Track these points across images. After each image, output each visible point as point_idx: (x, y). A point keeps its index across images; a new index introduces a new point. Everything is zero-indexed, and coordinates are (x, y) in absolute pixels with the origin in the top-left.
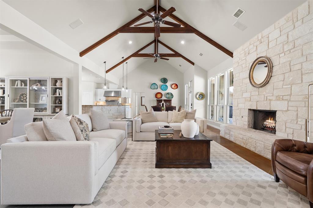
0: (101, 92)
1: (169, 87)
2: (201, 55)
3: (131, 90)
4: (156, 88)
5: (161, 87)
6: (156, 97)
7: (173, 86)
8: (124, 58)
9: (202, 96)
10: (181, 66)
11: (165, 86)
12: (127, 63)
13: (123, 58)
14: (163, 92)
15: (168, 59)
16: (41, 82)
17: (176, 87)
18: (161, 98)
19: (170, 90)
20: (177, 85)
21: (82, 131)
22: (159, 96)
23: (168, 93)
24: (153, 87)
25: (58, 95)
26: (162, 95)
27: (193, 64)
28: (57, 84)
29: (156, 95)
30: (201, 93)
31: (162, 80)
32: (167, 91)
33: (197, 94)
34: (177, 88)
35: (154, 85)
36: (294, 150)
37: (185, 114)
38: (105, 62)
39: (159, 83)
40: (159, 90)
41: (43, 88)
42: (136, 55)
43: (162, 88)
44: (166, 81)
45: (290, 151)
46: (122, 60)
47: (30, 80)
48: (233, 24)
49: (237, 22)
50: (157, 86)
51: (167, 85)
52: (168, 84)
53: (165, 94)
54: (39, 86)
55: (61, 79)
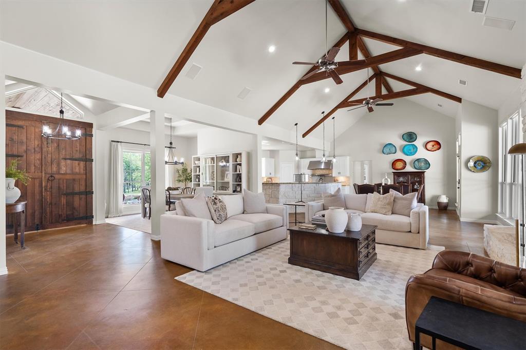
0: (306, 162)
1: (421, 149)
2: (464, 83)
3: (348, 158)
4: (394, 152)
5: (403, 150)
6: (394, 169)
7: (429, 146)
8: (325, 114)
9: (482, 164)
10: (441, 106)
11: (411, 148)
12: (333, 118)
13: (323, 113)
14: (408, 159)
15: (392, 104)
16: (226, 159)
17: (436, 147)
18: (404, 167)
19: (422, 153)
20: (438, 143)
21: (215, 211)
22: (399, 165)
23: (418, 160)
24: (386, 150)
25: (238, 173)
26: (406, 164)
27: (459, 100)
28: (238, 160)
29: (394, 164)
30: (479, 157)
31: (405, 136)
32: (416, 156)
33: (468, 161)
34: (439, 149)
35: (389, 147)
36: (469, 272)
37: (390, 199)
38: (296, 124)
39: (399, 142)
40: (399, 155)
41: (228, 164)
42: (345, 104)
43: (405, 150)
44: (414, 136)
45: (460, 273)
46: (322, 116)
47: (217, 157)
48: (483, 24)
49: (486, 19)
50: (394, 148)
51: (414, 145)
52: (419, 143)
53: (412, 161)
54: (224, 163)
55: (240, 154)
